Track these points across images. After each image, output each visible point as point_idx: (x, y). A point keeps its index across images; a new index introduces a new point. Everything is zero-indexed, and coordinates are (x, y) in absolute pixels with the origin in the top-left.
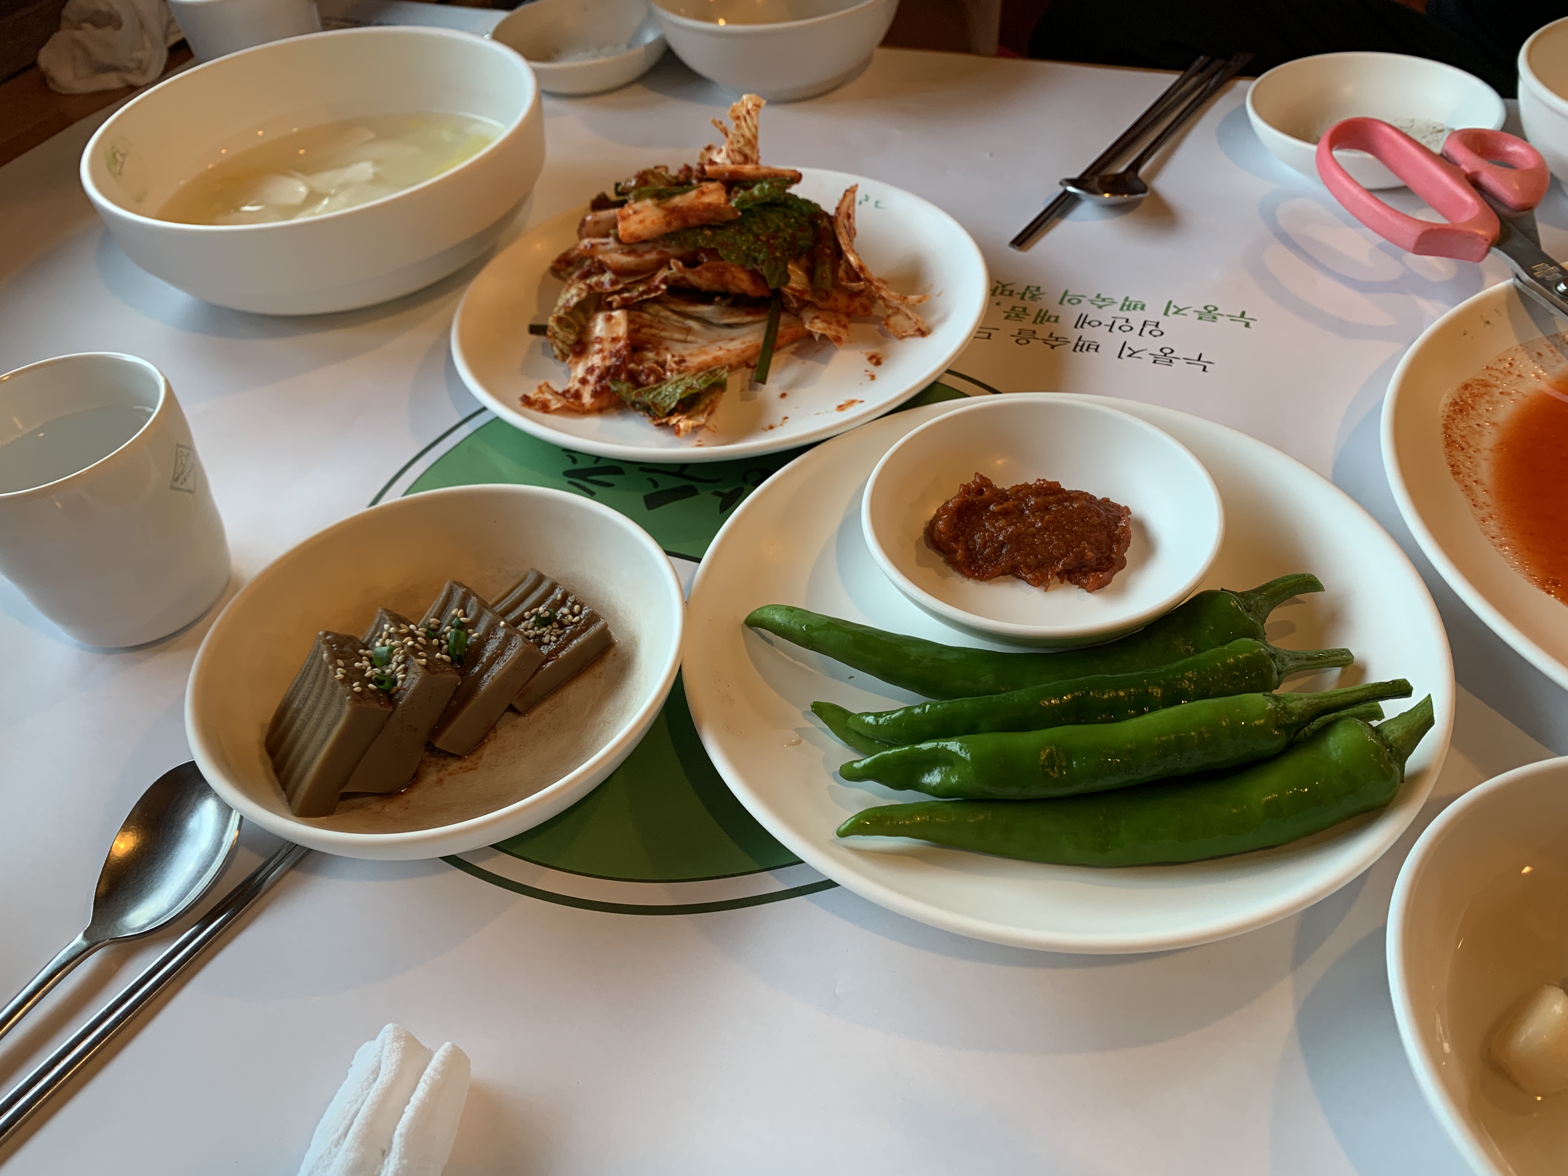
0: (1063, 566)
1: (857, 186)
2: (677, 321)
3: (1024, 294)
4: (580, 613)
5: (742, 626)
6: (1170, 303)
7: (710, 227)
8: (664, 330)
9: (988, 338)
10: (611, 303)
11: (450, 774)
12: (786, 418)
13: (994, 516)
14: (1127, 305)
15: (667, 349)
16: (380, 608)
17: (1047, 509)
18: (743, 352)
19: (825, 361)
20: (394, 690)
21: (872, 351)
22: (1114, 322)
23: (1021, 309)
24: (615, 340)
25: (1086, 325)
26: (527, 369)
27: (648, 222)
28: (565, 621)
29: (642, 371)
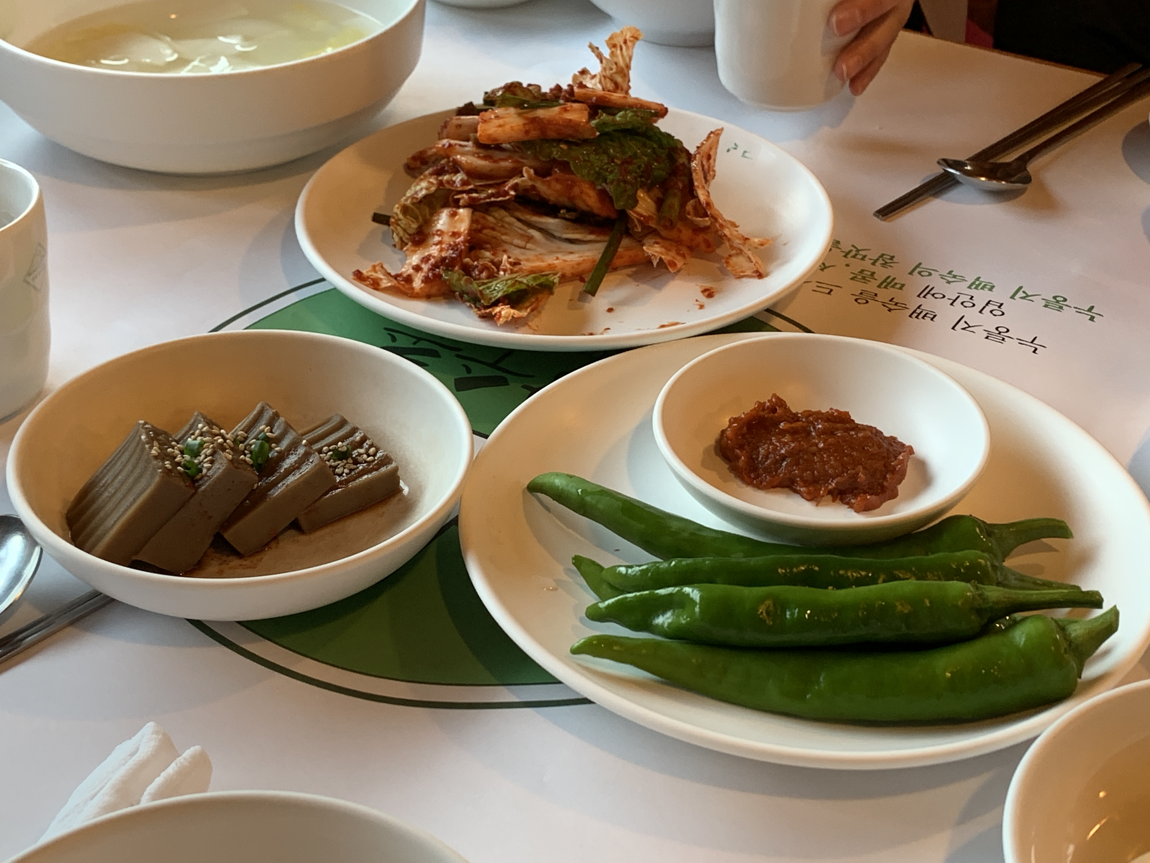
0: (836, 484)
1: (722, 129)
2: (520, 229)
3: (878, 260)
4: (374, 455)
5: (524, 491)
6: (1021, 288)
7: (567, 142)
8: (505, 234)
9: (829, 293)
10: (458, 200)
11: (230, 568)
12: (609, 329)
13: (783, 433)
14: (976, 284)
15: (505, 251)
16: (197, 411)
17: (832, 434)
18: (579, 264)
19: (659, 288)
20: (198, 477)
21: (708, 285)
22: (958, 297)
23: (869, 273)
24: (455, 234)
25: (929, 296)
26: (363, 251)
27: (508, 127)
28: (360, 459)
29: (477, 266)
